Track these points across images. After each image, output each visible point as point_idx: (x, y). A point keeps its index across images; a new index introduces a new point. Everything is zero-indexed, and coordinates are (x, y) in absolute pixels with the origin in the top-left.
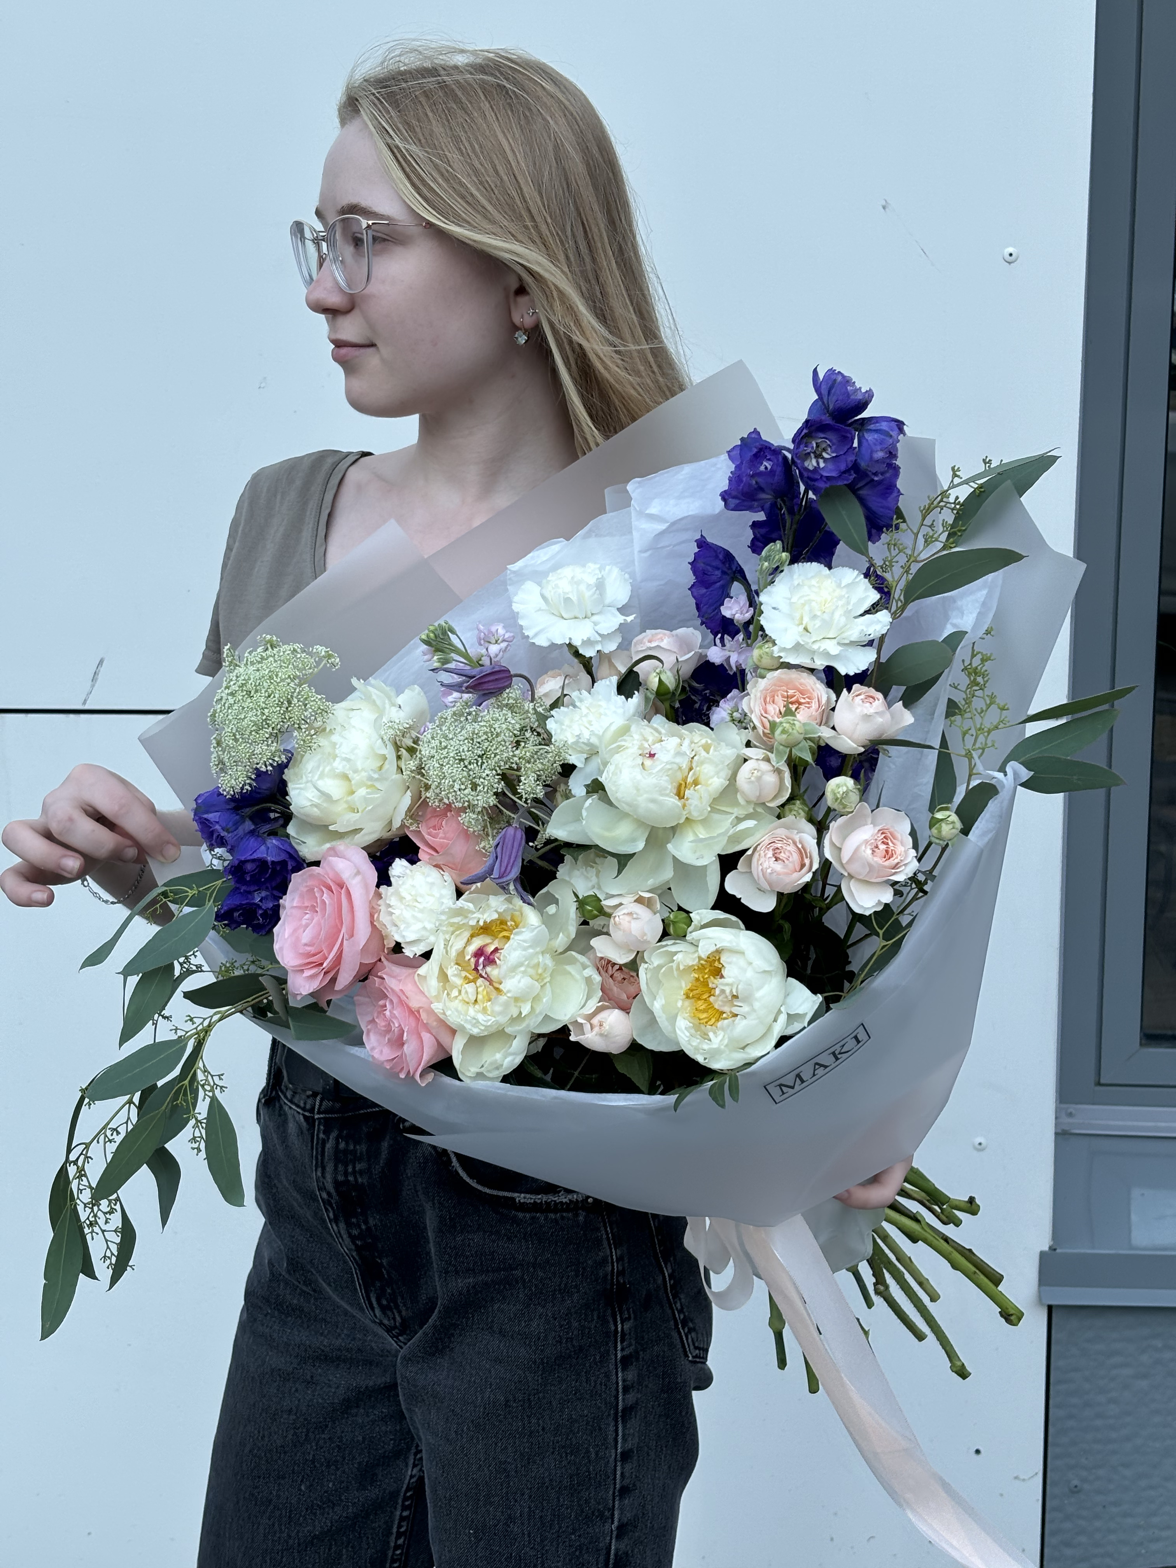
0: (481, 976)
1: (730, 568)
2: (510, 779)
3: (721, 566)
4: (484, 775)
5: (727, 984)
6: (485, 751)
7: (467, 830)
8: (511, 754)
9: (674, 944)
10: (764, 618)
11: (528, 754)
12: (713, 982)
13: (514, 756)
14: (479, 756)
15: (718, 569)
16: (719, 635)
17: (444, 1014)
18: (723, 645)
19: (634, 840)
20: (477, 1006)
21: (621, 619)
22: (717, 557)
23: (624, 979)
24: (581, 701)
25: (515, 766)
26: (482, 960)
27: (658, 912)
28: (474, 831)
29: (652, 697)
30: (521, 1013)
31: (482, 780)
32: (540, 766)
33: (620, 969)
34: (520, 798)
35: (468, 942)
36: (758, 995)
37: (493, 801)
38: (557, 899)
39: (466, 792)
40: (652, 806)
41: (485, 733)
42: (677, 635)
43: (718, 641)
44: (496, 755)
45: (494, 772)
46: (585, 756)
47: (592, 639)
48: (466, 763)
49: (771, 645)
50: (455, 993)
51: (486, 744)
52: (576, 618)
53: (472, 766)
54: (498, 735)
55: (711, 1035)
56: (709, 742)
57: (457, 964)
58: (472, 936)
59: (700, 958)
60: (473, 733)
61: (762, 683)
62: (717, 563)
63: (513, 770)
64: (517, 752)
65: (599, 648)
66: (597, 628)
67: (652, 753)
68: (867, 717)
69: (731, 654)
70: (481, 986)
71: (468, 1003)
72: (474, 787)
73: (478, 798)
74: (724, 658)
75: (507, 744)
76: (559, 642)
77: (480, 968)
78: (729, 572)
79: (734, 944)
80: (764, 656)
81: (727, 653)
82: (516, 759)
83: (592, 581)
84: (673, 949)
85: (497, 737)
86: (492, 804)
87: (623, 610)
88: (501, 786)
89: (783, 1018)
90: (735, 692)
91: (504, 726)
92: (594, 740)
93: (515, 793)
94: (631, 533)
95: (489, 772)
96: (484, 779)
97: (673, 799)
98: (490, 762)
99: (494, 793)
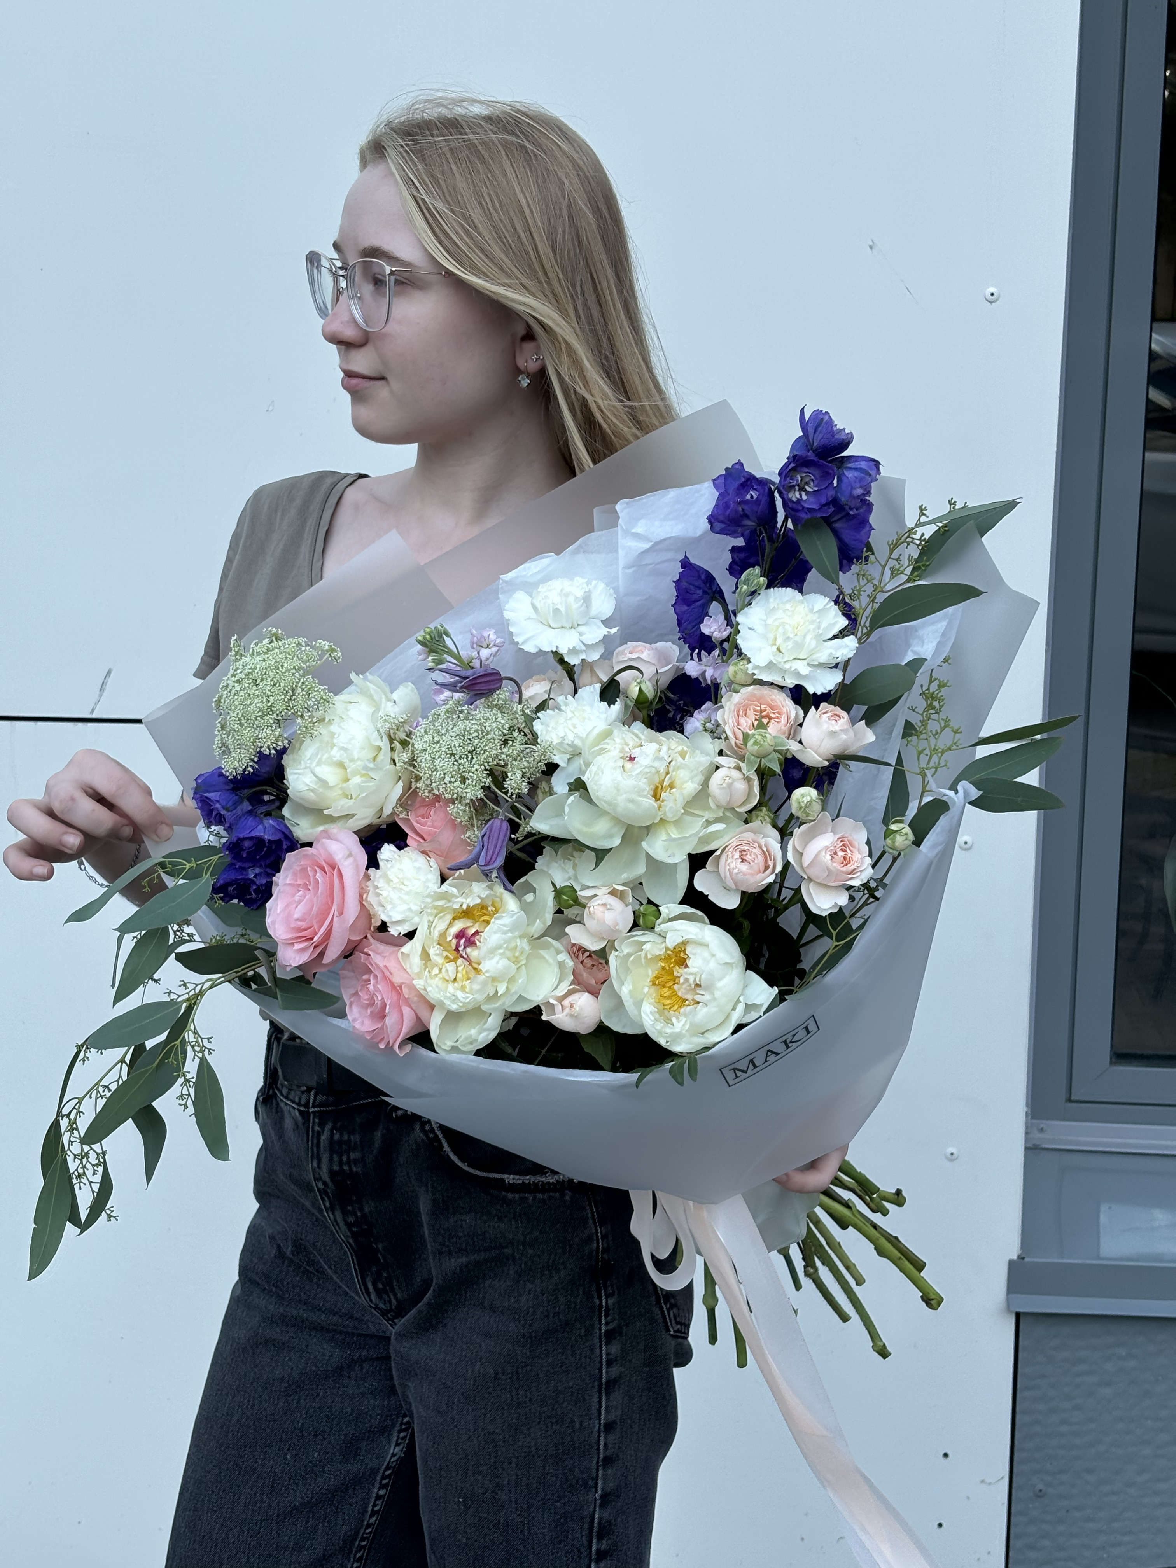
0: (462, 957)
1: (711, 588)
2: (497, 775)
3: (702, 585)
4: (473, 770)
5: (691, 974)
6: (476, 747)
7: (454, 821)
8: (500, 751)
9: (643, 934)
10: (740, 637)
11: (515, 752)
12: (678, 971)
13: (502, 753)
14: (469, 752)
15: (700, 588)
16: (697, 651)
17: (425, 990)
18: (700, 660)
19: (611, 836)
20: (456, 985)
21: (605, 631)
22: (699, 577)
23: (593, 965)
24: (566, 705)
25: (502, 763)
26: (463, 941)
27: (630, 904)
28: (462, 822)
29: (632, 704)
30: (497, 992)
31: (471, 774)
32: (526, 764)
33: (590, 956)
34: (506, 793)
35: (450, 925)
36: (720, 984)
37: (480, 794)
38: (535, 888)
39: (456, 784)
40: (630, 806)
41: (476, 731)
42: (656, 649)
43: (695, 656)
44: (485, 751)
45: (483, 767)
46: (568, 756)
47: (577, 648)
48: (457, 758)
49: (746, 663)
50: (436, 971)
51: (477, 741)
52: (563, 628)
53: (462, 761)
54: (488, 733)
55: (674, 1020)
56: (685, 749)
57: (439, 944)
58: (454, 919)
59: (667, 949)
60: (465, 730)
61: (736, 698)
62: (698, 583)
63: (501, 766)
64: (505, 750)
65: (583, 656)
66: (582, 638)
67: (632, 756)
68: (833, 734)
69: (707, 668)
70: (460, 966)
71: (447, 981)
72: (464, 780)
73: (466, 790)
74: (701, 672)
75: (496, 742)
76: (547, 649)
77: (461, 949)
78: (710, 591)
79: (699, 937)
80: (739, 673)
81: (704, 668)
82: (504, 756)
83: (580, 594)
84: (642, 939)
85: (487, 735)
86: (479, 797)
87: (607, 623)
88: (488, 781)
89: (741, 1008)
90: (708, 704)
91: (494, 725)
92: (577, 742)
93: (501, 787)
94: (616, 550)
95: (478, 767)
96: (473, 773)
97: (652, 801)
98: (479, 758)
99: (483, 787)
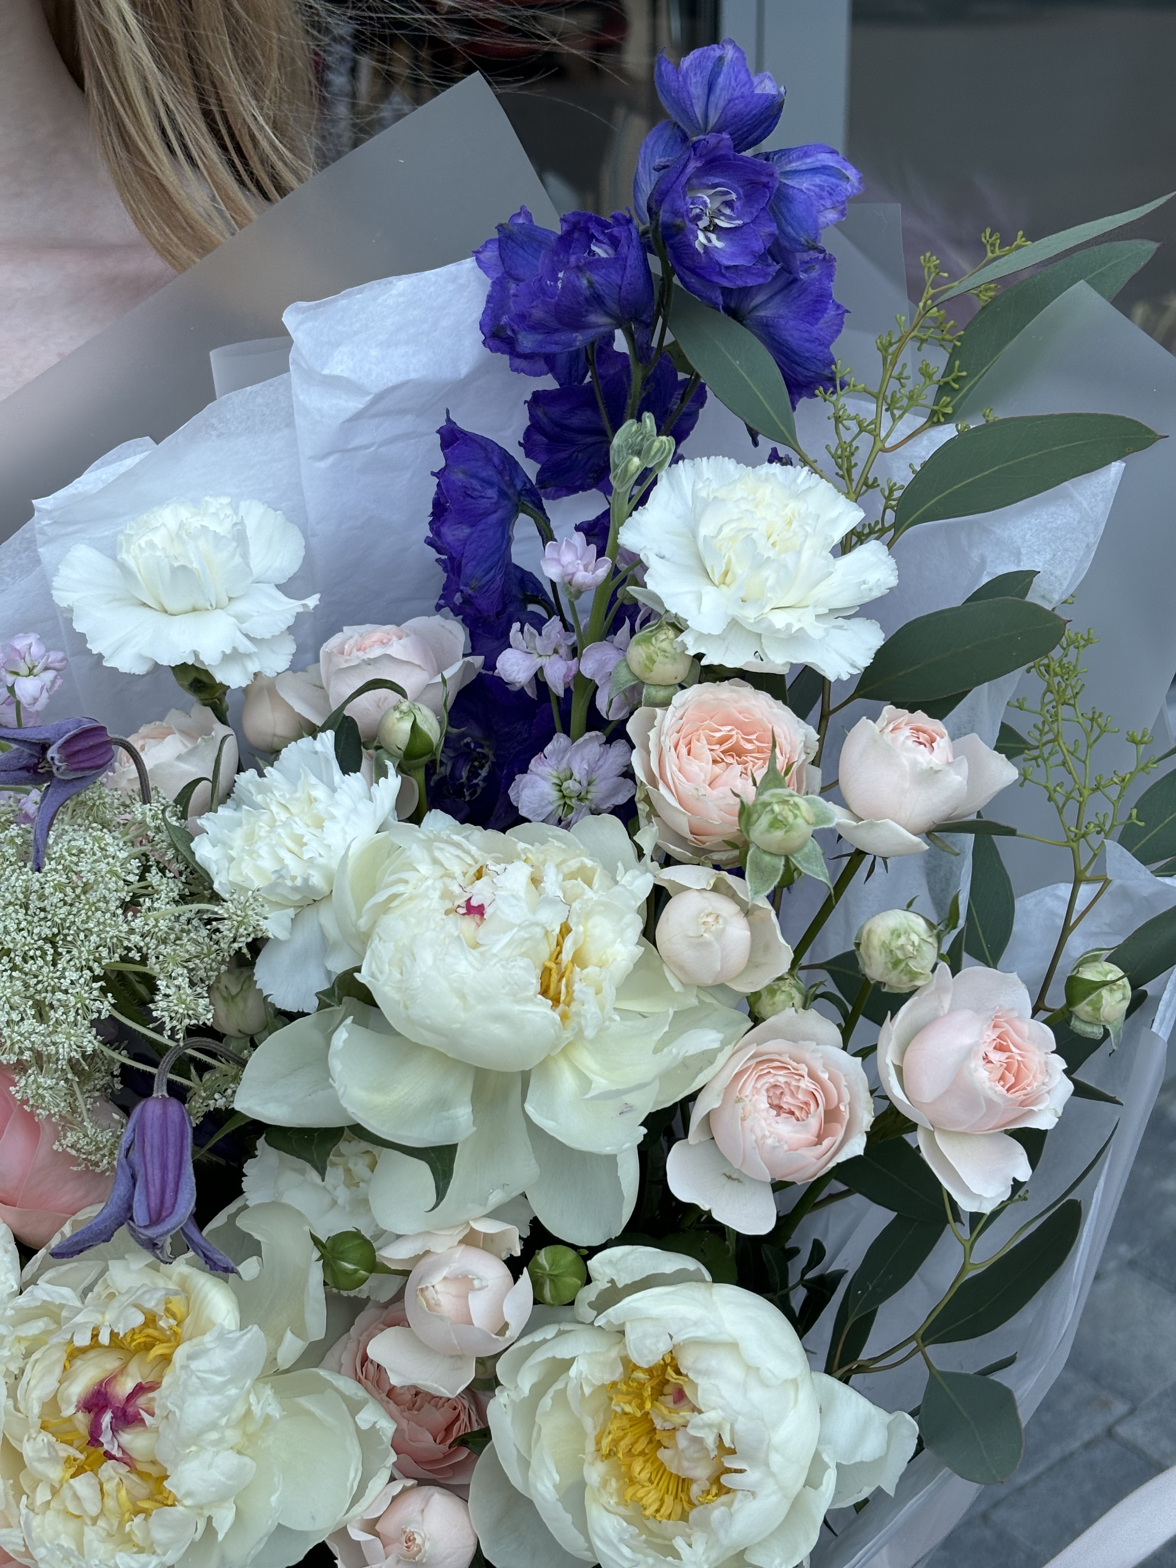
0: (109, 1456)
1: (512, 485)
2: (128, 987)
3: (496, 478)
4: (66, 983)
5: (710, 1426)
6: (62, 927)
7: (32, 1115)
8: (125, 928)
9: (560, 1333)
11: (162, 924)
12: (671, 1420)
13: (132, 931)
14: (46, 939)
15: (491, 484)
17: (28, 1554)
18: (526, 645)
19: (441, 1104)
21: (294, 606)
22: (489, 460)
25: (135, 955)
26: (107, 1419)
28: (50, 1116)
29: (411, 769)
31: (59, 995)
32: (192, 949)
34: (159, 1030)
35: (66, 1375)
36: (779, 1436)
37: (91, 1042)
39: (25, 1027)
40: (498, 1030)
41: (59, 887)
42: (415, 632)
43: (515, 637)
44: (88, 932)
45: (87, 974)
47: (241, 650)
48: (18, 960)
49: (671, 633)
50: (42, 1495)
51: (62, 912)
52: (194, 610)
53: (29, 966)
54: (87, 888)
55: (679, 1543)
56: (589, 863)
57: (44, 1427)
59: (632, 1366)
60: (27, 892)
61: (667, 718)
62: (488, 473)
63: (132, 961)
64: (137, 923)
65: (253, 667)
66: (245, 626)
67: (474, 903)
68: (931, 775)
70: (110, 1479)
71: (79, 1518)
72: (41, 1013)
73: (57, 1038)
75: (112, 907)
76: (165, 663)
77: (105, 1438)
78: (510, 492)
79: (712, 1328)
80: (660, 659)
81: (539, 662)
82: (136, 938)
83: (223, 528)
84: (563, 1351)
85: (86, 892)
86: (89, 1050)
87: (289, 588)
88: (105, 1007)
91: (103, 866)
92: (317, 880)
93: (146, 1018)
94: (290, 424)
95: (75, 976)
96: (66, 992)
97: (542, 1008)
98: (75, 952)
99: (94, 1023)
